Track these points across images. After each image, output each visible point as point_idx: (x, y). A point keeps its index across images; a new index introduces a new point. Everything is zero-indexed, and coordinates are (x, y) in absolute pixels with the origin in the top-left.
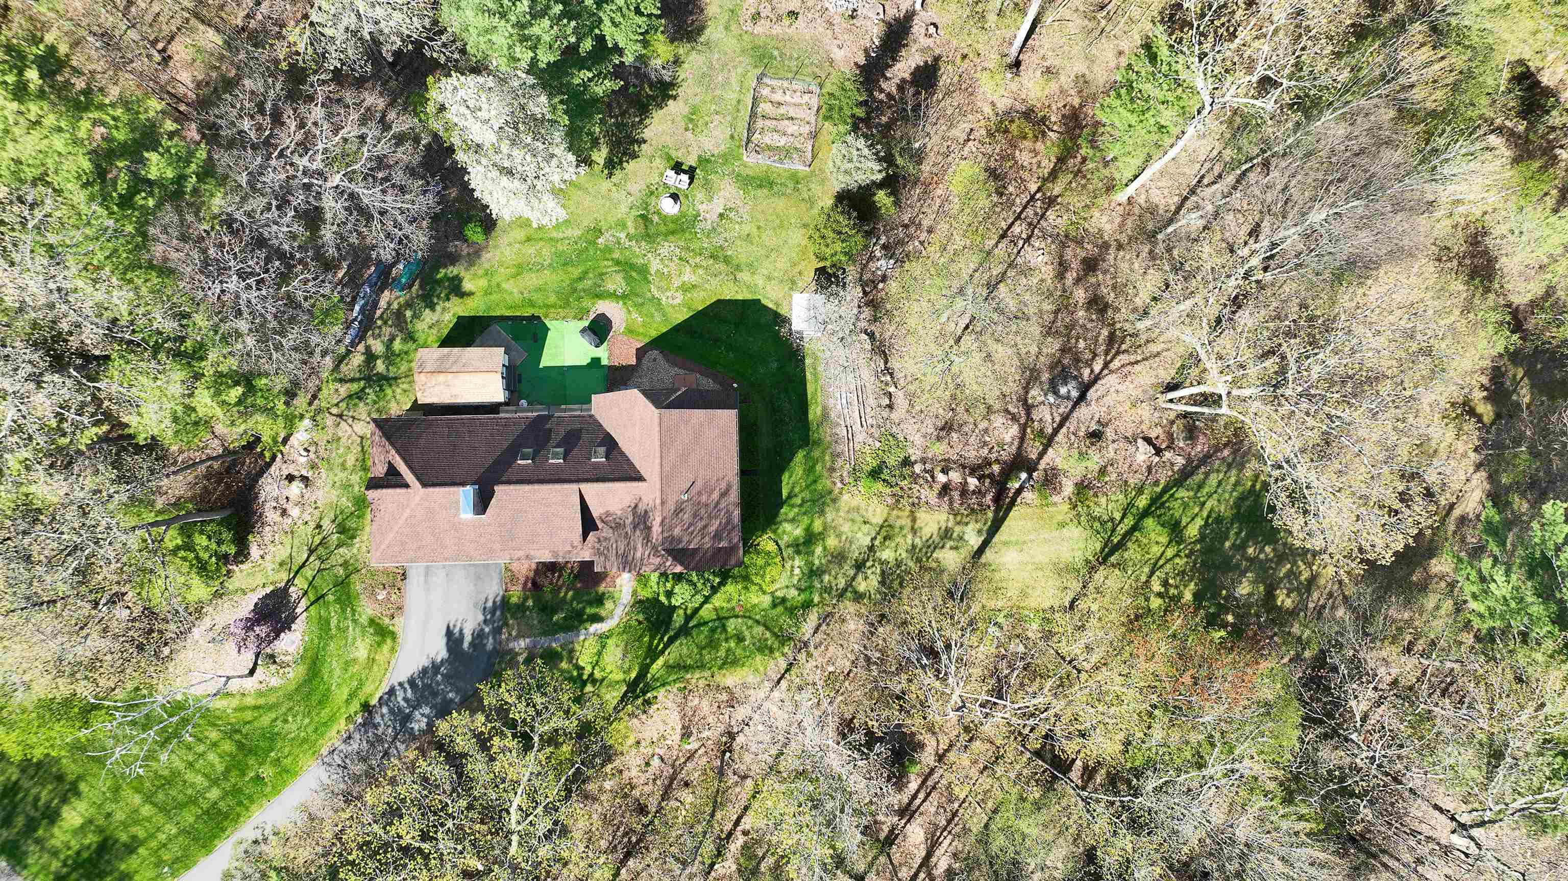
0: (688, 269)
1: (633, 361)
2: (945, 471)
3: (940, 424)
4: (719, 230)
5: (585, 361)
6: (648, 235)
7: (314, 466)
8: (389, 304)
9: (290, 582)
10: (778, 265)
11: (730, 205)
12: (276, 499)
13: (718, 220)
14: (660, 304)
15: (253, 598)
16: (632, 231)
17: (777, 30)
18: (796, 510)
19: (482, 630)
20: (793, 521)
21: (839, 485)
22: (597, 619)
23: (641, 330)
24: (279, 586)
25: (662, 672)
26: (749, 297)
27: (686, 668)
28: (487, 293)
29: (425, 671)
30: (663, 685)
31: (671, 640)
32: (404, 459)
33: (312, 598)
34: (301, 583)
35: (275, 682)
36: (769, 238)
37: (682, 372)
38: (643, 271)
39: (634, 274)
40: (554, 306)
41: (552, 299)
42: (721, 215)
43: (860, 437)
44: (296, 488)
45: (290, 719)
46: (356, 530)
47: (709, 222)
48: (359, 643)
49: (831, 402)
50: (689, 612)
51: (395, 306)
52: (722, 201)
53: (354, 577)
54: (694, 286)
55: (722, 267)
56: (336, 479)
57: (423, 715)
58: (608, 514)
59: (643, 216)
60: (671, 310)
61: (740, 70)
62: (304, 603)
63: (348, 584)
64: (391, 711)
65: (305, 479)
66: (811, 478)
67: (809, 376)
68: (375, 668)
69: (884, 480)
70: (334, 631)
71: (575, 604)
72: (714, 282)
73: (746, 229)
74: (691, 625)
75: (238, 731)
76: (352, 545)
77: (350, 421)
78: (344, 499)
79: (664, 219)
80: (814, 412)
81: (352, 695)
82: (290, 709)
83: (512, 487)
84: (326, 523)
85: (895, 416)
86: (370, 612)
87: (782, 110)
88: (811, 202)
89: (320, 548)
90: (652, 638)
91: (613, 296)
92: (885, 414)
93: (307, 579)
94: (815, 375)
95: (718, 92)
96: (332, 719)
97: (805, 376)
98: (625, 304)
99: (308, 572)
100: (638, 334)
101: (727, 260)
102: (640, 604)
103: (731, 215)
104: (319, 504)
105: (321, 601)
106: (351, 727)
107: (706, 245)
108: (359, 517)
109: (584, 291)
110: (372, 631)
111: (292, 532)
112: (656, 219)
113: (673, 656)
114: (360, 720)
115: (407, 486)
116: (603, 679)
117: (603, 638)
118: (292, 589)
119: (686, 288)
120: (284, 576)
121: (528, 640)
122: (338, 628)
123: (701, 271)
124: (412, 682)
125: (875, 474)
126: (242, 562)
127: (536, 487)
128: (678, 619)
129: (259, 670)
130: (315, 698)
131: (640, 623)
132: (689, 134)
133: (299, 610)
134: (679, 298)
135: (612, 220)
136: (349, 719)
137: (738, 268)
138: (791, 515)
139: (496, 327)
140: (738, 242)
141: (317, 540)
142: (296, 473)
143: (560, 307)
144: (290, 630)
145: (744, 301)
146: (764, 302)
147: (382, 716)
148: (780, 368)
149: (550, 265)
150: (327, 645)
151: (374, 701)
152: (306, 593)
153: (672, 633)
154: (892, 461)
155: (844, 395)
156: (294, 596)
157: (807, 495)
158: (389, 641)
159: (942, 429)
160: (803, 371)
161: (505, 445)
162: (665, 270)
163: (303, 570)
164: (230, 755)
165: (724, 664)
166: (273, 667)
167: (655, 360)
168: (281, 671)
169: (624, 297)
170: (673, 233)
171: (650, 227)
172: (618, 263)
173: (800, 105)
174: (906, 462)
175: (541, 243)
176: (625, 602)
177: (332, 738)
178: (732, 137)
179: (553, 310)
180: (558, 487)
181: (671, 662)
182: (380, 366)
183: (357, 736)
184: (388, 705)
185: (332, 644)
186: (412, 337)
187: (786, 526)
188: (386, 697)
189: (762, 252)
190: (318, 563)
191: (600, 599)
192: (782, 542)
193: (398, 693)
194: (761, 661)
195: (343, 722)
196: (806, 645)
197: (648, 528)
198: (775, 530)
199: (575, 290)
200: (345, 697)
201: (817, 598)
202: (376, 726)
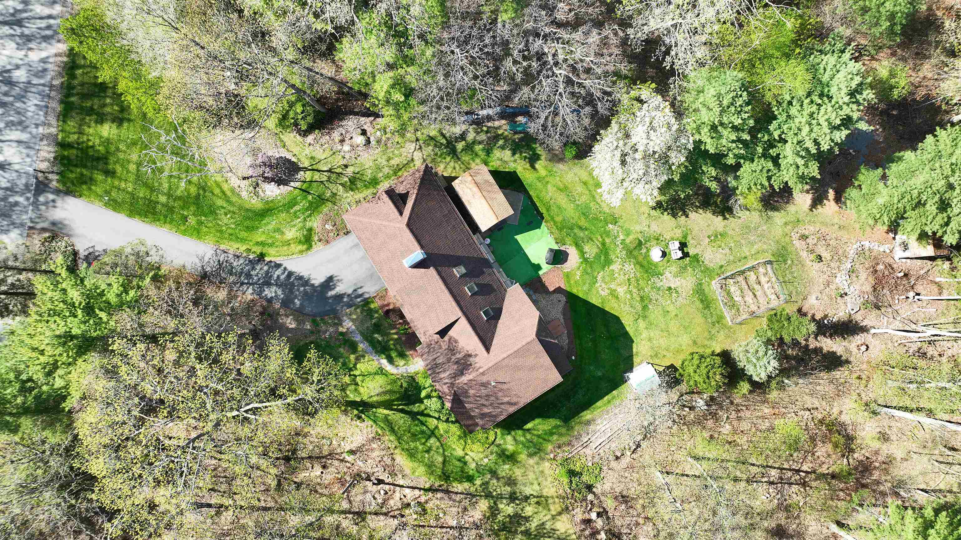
0: (626, 288)
1: (551, 289)
2: (599, 515)
3: (624, 493)
4: (661, 293)
5: (534, 260)
6: (631, 252)
7: (379, 142)
8: (499, 127)
9: (306, 169)
10: (661, 341)
11: (679, 290)
12: (347, 132)
13: (666, 288)
14: (594, 283)
15: (285, 154)
16: (628, 241)
17: (804, 254)
18: (522, 439)
19: (343, 298)
20: (515, 439)
21: (552, 456)
22: (391, 360)
23: (572, 282)
24: (299, 164)
25: (380, 416)
26: (631, 334)
27: (393, 431)
28: (539, 179)
29: (301, 278)
30: (375, 422)
31: (402, 411)
32: (416, 200)
33: (303, 188)
34: (308, 175)
35: (244, 194)
36: (674, 326)
37: (562, 320)
38: (608, 262)
39: (603, 258)
40: (555, 223)
41: (559, 219)
42: (670, 288)
43: (588, 451)
44: (360, 140)
45: (229, 216)
46: (357, 188)
47: (661, 284)
48: (294, 230)
49: (599, 421)
50: (425, 412)
51: (500, 132)
52: (678, 284)
53: (329, 204)
54: (617, 298)
55: (639, 307)
56: (379, 159)
57: (276, 292)
59: (640, 242)
60: (595, 292)
61: (765, 247)
62: (298, 184)
63: (324, 203)
64: (267, 272)
65: (368, 142)
66: (546, 437)
67: (606, 398)
68: (285, 248)
69: (571, 481)
70: (292, 211)
71: (392, 342)
72: (627, 308)
73: (671, 308)
74: (419, 417)
75: (205, 191)
76: (347, 192)
77: (418, 147)
78: (370, 171)
79: (647, 256)
80: (587, 415)
81: (262, 244)
82: (234, 213)
83: (438, 277)
84: (350, 170)
85: (614, 464)
86: (315, 225)
87: (757, 287)
88: (711, 338)
89: (335, 175)
90: (397, 399)
91: (582, 253)
92: (611, 458)
93: (312, 177)
94: (609, 402)
95: (743, 242)
96: (243, 240)
97: (604, 396)
98: (582, 263)
99: (317, 176)
100: (569, 282)
101: (645, 308)
102: (412, 379)
103: (674, 295)
104: (359, 159)
105: (305, 194)
106: (245, 254)
107: (646, 290)
108: (365, 186)
109: (575, 234)
110: (305, 233)
111: (334, 153)
112: (644, 251)
113: (394, 416)
114: (251, 257)
115: (401, 214)
116: (357, 384)
117: (381, 371)
118: (302, 173)
119: (613, 294)
120: (306, 164)
121: (353, 327)
122: (295, 213)
123: (629, 296)
124: (290, 274)
125: (572, 473)
126: (300, 135)
127: (446, 291)
128: (416, 408)
129: (246, 182)
130: (248, 223)
131: (401, 386)
132: (707, 240)
133: (292, 184)
134: (605, 293)
135: (626, 226)
136: (249, 250)
137: (644, 317)
138: (518, 438)
139: (522, 197)
140: (660, 308)
141: (339, 170)
142: (368, 134)
143: (557, 227)
144: (278, 185)
145: (627, 333)
146: (634, 345)
147: (261, 269)
148: (600, 378)
149: (578, 205)
150: (283, 213)
151: (267, 259)
152: (304, 182)
153: (406, 408)
154: (585, 478)
155: (607, 426)
156: (299, 177)
157: (535, 439)
158: (305, 247)
159: (623, 497)
160: (607, 394)
161: (459, 254)
162: (616, 275)
163: (316, 172)
164: (189, 194)
165: (407, 450)
166: (251, 188)
167: (559, 301)
168: (252, 194)
169: (586, 260)
170: (642, 266)
171: (637, 251)
172: (604, 244)
173: (767, 296)
174: (589, 488)
175: (587, 192)
176: (409, 371)
177: (233, 247)
178: (721, 267)
179: (552, 223)
180: (454, 304)
181: (389, 418)
182: (460, 146)
183: (241, 261)
184: (269, 269)
185: (284, 214)
186: (488, 152)
187: (509, 438)
188: (273, 264)
189: (663, 327)
190: (325, 178)
191: (402, 355)
192: (498, 441)
193: (279, 270)
194: (422, 470)
195: (244, 248)
196: (447, 492)
197: (461, 373)
198: (503, 434)
199: (572, 229)
200: (259, 240)
201: (478, 482)
202: (253, 269)
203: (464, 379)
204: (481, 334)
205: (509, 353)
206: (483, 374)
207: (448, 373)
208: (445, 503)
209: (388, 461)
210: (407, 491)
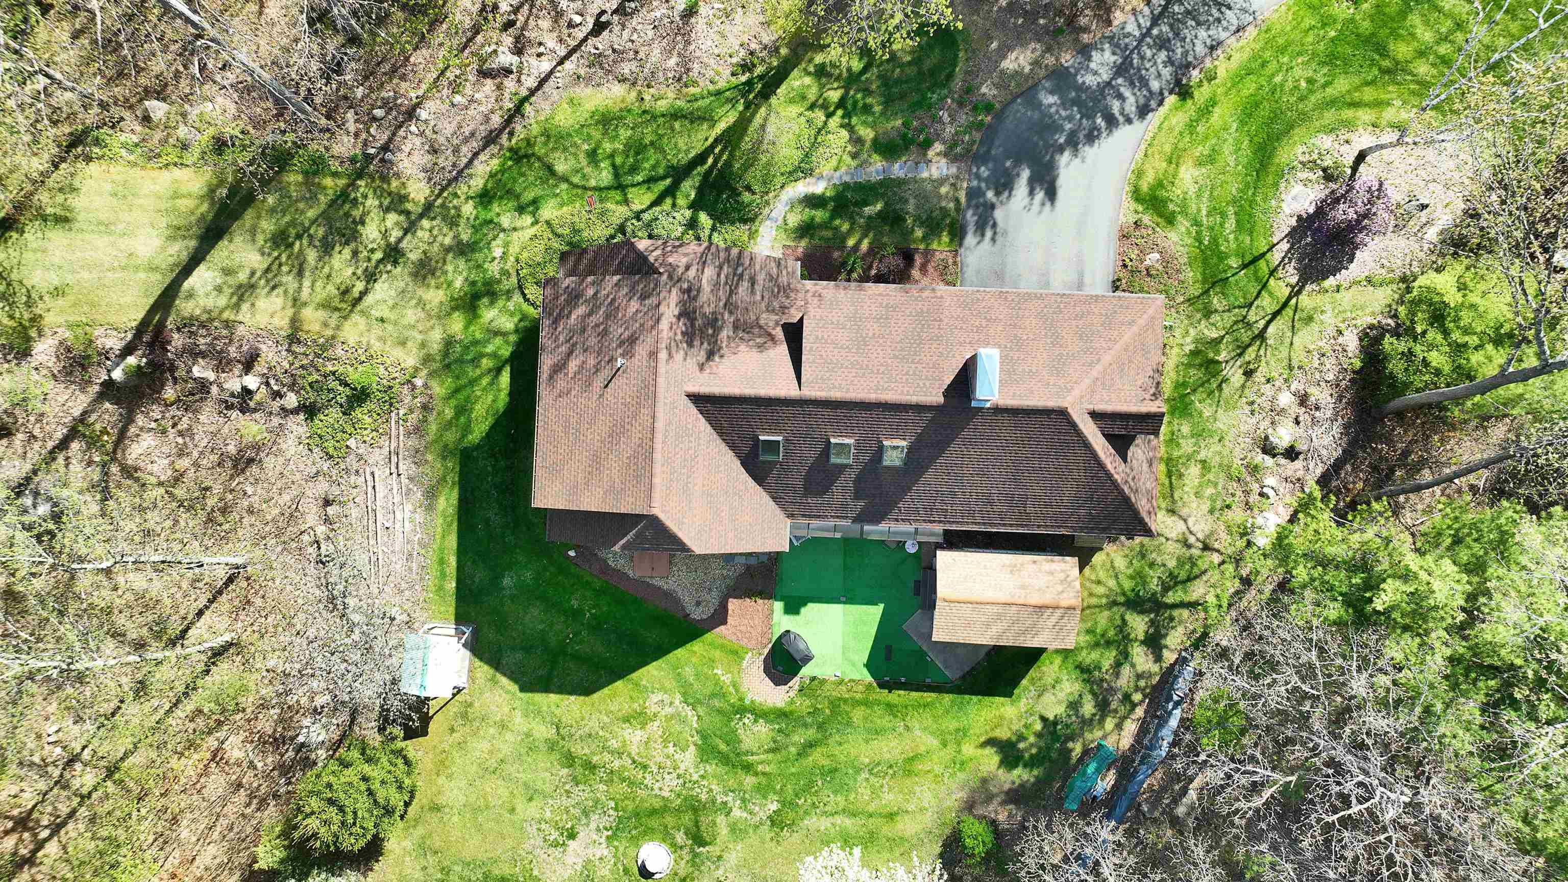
0: (634, 750)
1: (733, 605)
2: (247, 392)
3: (254, 469)
4: (576, 812)
5: (811, 610)
6: (695, 810)
7: (1254, 470)
8: (1119, 726)
9: (1296, 291)
10: (485, 746)
11: (557, 852)
12: (1314, 421)
13: (578, 828)
14: (684, 694)
15: (1357, 269)
16: (721, 819)
18: (490, 349)
19: (998, 194)
20: (497, 333)
21: (419, 382)
22: (812, 201)
23: (717, 654)
24: (1314, 286)
25: (721, 111)
26: (540, 699)
27: (675, 115)
28: (962, 733)
29: (1092, 137)
30: (718, 93)
31: (701, 159)
32: (1101, 465)
33: (1262, 263)
34: (1280, 288)
35: (1326, 142)
36: (496, 790)
37: (657, 582)
38: (707, 751)
39: (723, 747)
40: (857, 703)
41: (858, 714)
42: (572, 836)
43: (377, 456)
44: (1283, 436)
45: (1303, 84)
46: (1189, 365)
47: (593, 826)
48: (1192, 190)
49: (419, 517)
50: (668, 201)
51: (1110, 724)
52: (569, 860)
53: (1195, 290)
54: (627, 720)
55: (580, 750)
56: (1218, 448)
57: (1095, 73)
58: (761, 347)
59: (702, 843)
60: (668, 685)
62: (1276, 256)
63: (1204, 281)
64: (1145, 82)
65: (1268, 449)
66: (461, 396)
67: (453, 561)
68: (1168, 148)
69: (347, 385)
70: (1231, 210)
71: (845, 227)
72: (592, 725)
73: (533, 811)
74: (668, 181)
75: (1385, 71)
76: (1196, 341)
77: (1192, 540)
78: (1206, 413)
79: (666, 836)
80: (448, 501)
81: (1206, 111)
82: (1301, 99)
83: (914, 399)
84: (1236, 377)
85: (322, 487)
86: (1173, 236)
88: (423, 849)
89: (1246, 339)
90: (728, 164)
91: (760, 714)
92: (335, 490)
93: (1271, 294)
94: (442, 562)
96: (1238, 79)
97: (459, 562)
98: (741, 699)
99: (1267, 304)
100: (722, 647)
101: (569, 760)
102: (747, 218)
103: (555, 835)
104: (1247, 409)
105: (1248, 258)
106: (1208, 63)
107: (602, 787)
108: (1184, 385)
109: (805, 725)
110: (1171, 206)
111: (1291, 368)
112: (680, 838)
113: (701, 136)
114: (1195, 73)
115: (1095, 415)
116: (812, 107)
117: (803, 170)
118: (1294, 280)
119: (639, 718)
120: (1305, 300)
121: (925, 175)
122: (1223, 215)
123: (614, 744)
124: (1112, 122)
125: (360, 396)
126: (1371, 327)
127: (872, 396)
128: (689, 188)
129: (1349, 160)
130: (1265, 111)
131: (748, 188)
133: (1285, 246)
134: (652, 701)
135: (753, 839)
136: (1211, 78)
137: (552, 746)
138: (498, 341)
139: (953, 674)
140: (548, 788)
141: (1250, 354)
142: (1283, 461)
143: (845, 701)
144: (1300, 218)
145: (547, 690)
146: (514, 687)
147: (1159, 75)
148: (496, 579)
149: (858, 771)
150: (1240, 191)
151: (1171, 100)
152: (1272, 273)
153: (701, 169)
154: (333, 414)
155: (398, 525)
156: (1290, 269)
157: (472, 372)
158: (1145, 188)
159: (251, 461)
160: (459, 568)
161: (929, 475)
162: (671, 750)
163: (1276, 307)
164: (1398, 37)
165: (621, 118)
166: (1328, 162)
167: (698, 604)
168: (1315, 156)
169: (742, 710)
170: (653, 812)
171: (690, 824)
172: (748, 768)
174: (310, 411)
175: (871, 808)
176: (768, 223)
177: (1237, 52)
179: (858, 696)
180: (836, 394)
181: (705, 126)
182: (1139, 624)
183: (1200, 49)
184: (1150, 92)
185: (1234, 191)
186: (1084, 670)
187: (508, 324)
188: (1153, 104)
189: (511, 769)
190: (1252, 317)
191: (805, 230)
192: (517, 298)
193: (1134, 109)
194: (565, 118)
195: (1222, 73)
196: (491, 139)
197: (687, 313)
198: (524, 317)
199: (821, 727)
200: (1217, 110)
201: (468, 209)
202: (1170, 61)
203: (670, 308)
204: (737, 409)
205: (659, 437)
206: (653, 355)
207: (706, 287)
208: (473, 120)
209: (626, 68)
210: (546, 66)
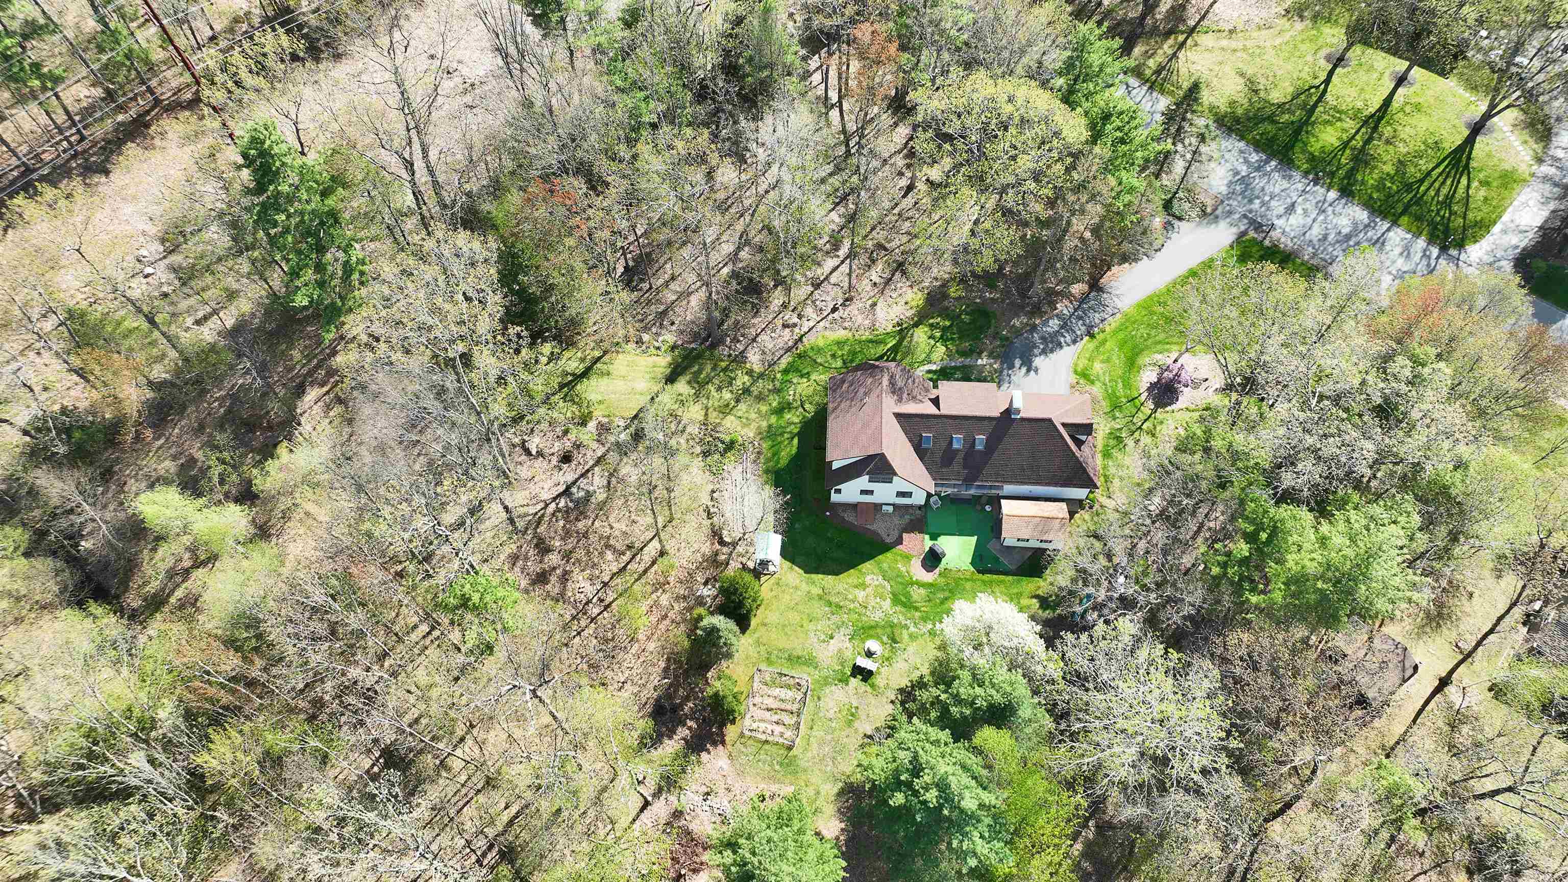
0: (861, 600)
1: (905, 535)
4: (833, 627)
5: (943, 538)
6: (892, 627)
9: (1154, 411)
10: (788, 597)
11: (824, 645)
13: (835, 634)
14: (883, 576)
15: (1180, 403)
16: (905, 632)
18: (789, 429)
19: (1008, 368)
20: (792, 424)
21: (756, 443)
22: (932, 372)
23: (899, 558)
24: (1162, 410)
25: (888, 340)
26: (813, 576)
27: (871, 341)
28: (1020, 594)
29: (1052, 351)
30: (887, 334)
32: (1072, 449)
33: (1137, 400)
34: (1146, 410)
35: (1159, 356)
37: (869, 527)
38: (896, 600)
39: (903, 599)
40: (967, 580)
42: (832, 638)
43: (737, 472)
45: (1145, 335)
46: (1108, 438)
47: (842, 633)
48: (1101, 372)
52: (831, 647)
53: (1107, 409)
54: (856, 587)
55: (834, 599)
57: (1051, 328)
59: (896, 642)
60: (875, 571)
62: (1143, 398)
63: (1111, 406)
64: (1074, 332)
66: (775, 448)
68: (1088, 356)
69: (723, 442)
70: (1119, 380)
72: (840, 589)
73: (812, 627)
76: (1111, 429)
78: (1120, 457)
79: (878, 638)
81: (1103, 343)
82: (1145, 341)
86: (1095, 388)
87: (775, 718)
88: (758, 643)
89: (1134, 429)
91: (921, 585)
92: (717, 487)
93: (1142, 412)
96: (1115, 332)
98: (911, 578)
99: (1141, 416)
100: (901, 555)
101: (830, 604)
103: (823, 637)
105: (1130, 398)
106: (1101, 326)
107: (845, 616)
109: (943, 590)
110: (1092, 377)
112: (885, 639)
113: (882, 347)
114: (1096, 329)
115: (1064, 425)
116: (929, 338)
117: (927, 359)
118: (1152, 407)
119: (863, 586)
120: (1159, 415)
121: (981, 363)
122: (1116, 382)
123: (850, 597)
124: (1060, 346)
125: (729, 448)
130: (1130, 344)
133: (1146, 394)
134: (868, 579)
135: (920, 640)
136: (1103, 331)
137: (820, 598)
138: (792, 427)
139: (1013, 567)
140: (819, 616)
141: (1136, 435)
143: (962, 579)
144: (1150, 383)
145: (817, 573)
146: (801, 571)
147: (1080, 329)
150: (1122, 373)
151: (1086, 338)
152: (1142, 404)
154: (717, 456)
156: (1150, 403)
157: (780, 439)
158: (1079, 370)
161: (996, 455)
162: (878, 600)
163: (1145, 417)
165: (846, 342)
167: (889, 536)
168: (1154, 361)
169: (912, 583)
170: (871, 627)
171: (889, 633)
172: (916, 609)
173: (760, 721)
174: (706, 454)
179: (968, 577)
180: (955, 414)
183: (1097, 321)
184: (1076, 335)
185: (1120, 373)
187: (796, 420)
188: (1079, 339)
189: (800, 607)
190: (1135, 420)
192: (801, 410)
193: (1070, 341)
194: (821, 343)
195: (1108, 329)
196: (789, 350)
198: (804, 417)
199: (950, 591)
200: (1108, 343)
201: (779, 376)
202: (1084, 324)
203: (885, 381)
204: (910, 418)
205: (885, 428)
206: (879, 398)
208: (780, 343)
209: (846, 324)
210: (811, 324)
